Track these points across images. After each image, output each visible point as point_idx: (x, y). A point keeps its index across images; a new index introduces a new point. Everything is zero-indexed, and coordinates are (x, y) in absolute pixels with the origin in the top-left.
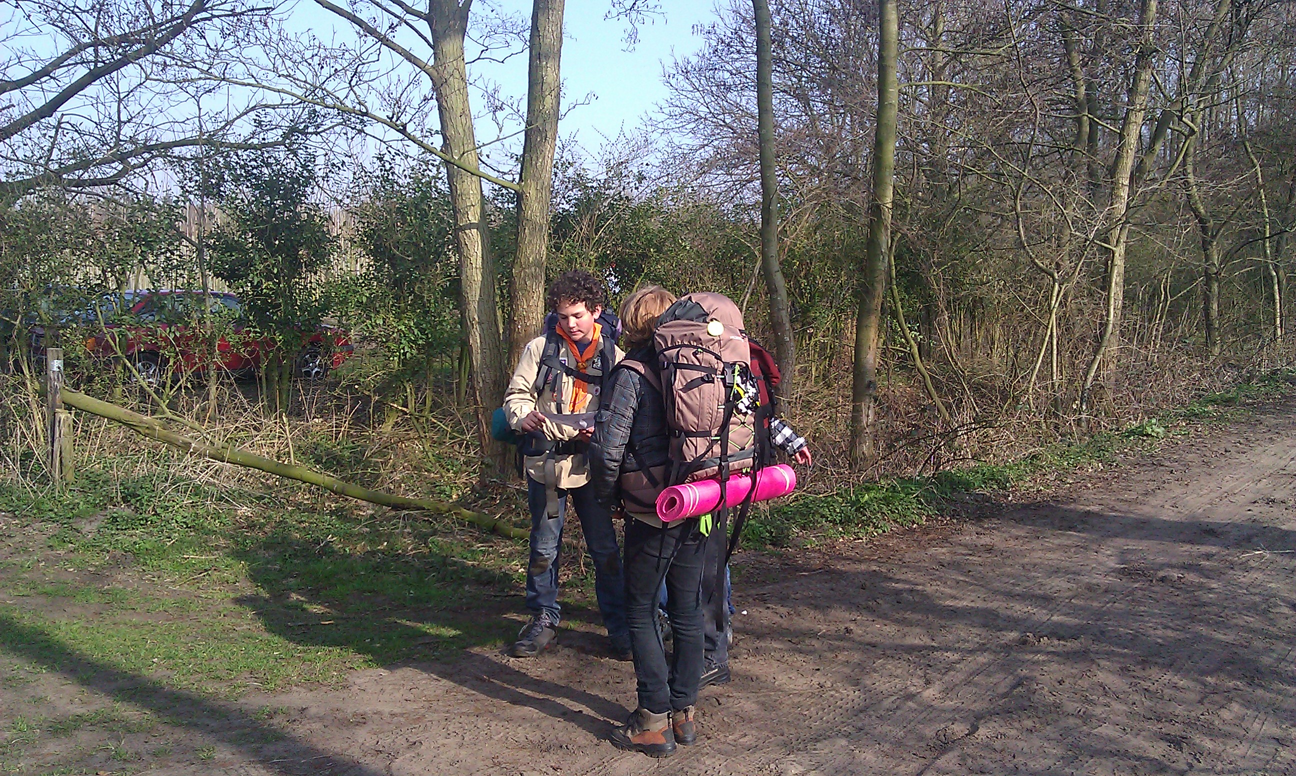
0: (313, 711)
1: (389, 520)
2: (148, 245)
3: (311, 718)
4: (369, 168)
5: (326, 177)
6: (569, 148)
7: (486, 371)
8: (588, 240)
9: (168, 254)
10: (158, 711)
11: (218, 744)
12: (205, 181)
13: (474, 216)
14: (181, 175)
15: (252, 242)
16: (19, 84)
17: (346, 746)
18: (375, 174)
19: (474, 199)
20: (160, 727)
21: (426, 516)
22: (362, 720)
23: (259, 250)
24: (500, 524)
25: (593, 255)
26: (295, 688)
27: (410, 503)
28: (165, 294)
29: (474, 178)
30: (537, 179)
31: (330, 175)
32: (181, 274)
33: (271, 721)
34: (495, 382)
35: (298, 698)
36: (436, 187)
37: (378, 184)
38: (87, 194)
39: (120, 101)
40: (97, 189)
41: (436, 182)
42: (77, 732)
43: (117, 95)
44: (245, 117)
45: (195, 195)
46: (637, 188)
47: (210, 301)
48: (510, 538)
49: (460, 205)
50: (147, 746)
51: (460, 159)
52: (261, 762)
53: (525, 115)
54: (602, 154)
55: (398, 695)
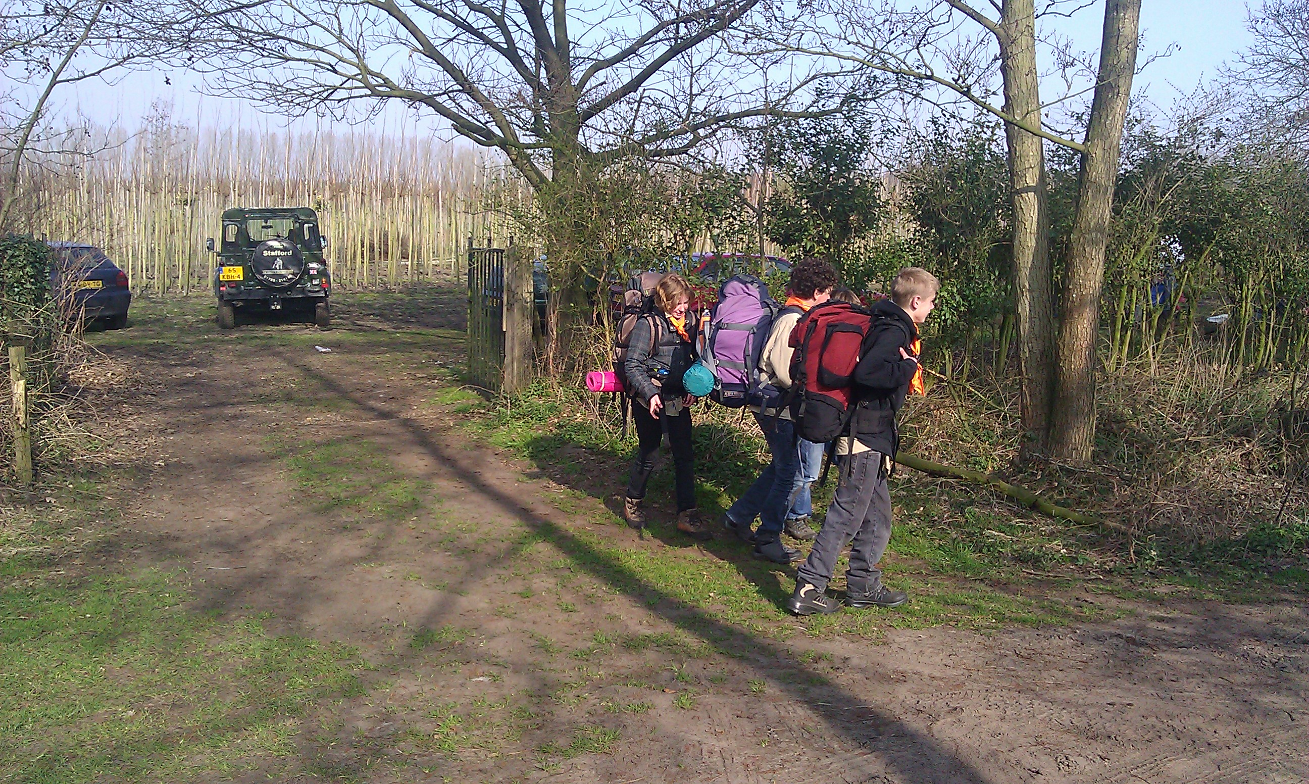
0: (855, 661)
1: (926, 485)
2: (715, 210)
3: (853, 668)
4: (923, 133)
5: (880, 144)
6: (1137, 104)
7: (1033, 341)
8: (1152, 203)
9: (731, 220)
10: (714, 641)
11: (768, 679)
12: (768, 148)
13: (1031, 179)
14: (747, 145)
15: (807, 208)
16: (611, 62)
17: (886, 700)
18: (929, 138)
19: (1032, 159)
20: (717, 656)
21: (962, 485)
22: (903, 678)
23: (813, 216)
24: (1041, 500)
25: (1157, 220)
26: (838, 637)
27: (947, 471)
28: (727, 257)
29: (1036, 139)
30: (1105, 137)
31: (885, 140)
32: (742, 239)
33: (815, 665)
34: (1042, 353)
35: (839, 647)
36: (989, 149)
37: (931, 148)
38: (665, 163)
39: (693, 75)
40: (674, 159)
41: (990, 144)
42: (645, 651)
43: (690, 69)
44: (805, 87)
45: (759, 163)
46: (1213, 147)
47: (765, 265)
48: (1050, 516)
49: (1018, 167)
50: (705, 671)
51: (1022, 119)
52: (806, 702)
53: (1097, 70)
54: (1174, 109)
55: (937, 659)
